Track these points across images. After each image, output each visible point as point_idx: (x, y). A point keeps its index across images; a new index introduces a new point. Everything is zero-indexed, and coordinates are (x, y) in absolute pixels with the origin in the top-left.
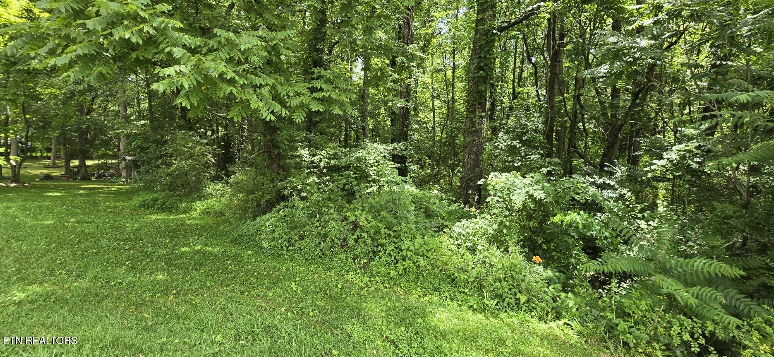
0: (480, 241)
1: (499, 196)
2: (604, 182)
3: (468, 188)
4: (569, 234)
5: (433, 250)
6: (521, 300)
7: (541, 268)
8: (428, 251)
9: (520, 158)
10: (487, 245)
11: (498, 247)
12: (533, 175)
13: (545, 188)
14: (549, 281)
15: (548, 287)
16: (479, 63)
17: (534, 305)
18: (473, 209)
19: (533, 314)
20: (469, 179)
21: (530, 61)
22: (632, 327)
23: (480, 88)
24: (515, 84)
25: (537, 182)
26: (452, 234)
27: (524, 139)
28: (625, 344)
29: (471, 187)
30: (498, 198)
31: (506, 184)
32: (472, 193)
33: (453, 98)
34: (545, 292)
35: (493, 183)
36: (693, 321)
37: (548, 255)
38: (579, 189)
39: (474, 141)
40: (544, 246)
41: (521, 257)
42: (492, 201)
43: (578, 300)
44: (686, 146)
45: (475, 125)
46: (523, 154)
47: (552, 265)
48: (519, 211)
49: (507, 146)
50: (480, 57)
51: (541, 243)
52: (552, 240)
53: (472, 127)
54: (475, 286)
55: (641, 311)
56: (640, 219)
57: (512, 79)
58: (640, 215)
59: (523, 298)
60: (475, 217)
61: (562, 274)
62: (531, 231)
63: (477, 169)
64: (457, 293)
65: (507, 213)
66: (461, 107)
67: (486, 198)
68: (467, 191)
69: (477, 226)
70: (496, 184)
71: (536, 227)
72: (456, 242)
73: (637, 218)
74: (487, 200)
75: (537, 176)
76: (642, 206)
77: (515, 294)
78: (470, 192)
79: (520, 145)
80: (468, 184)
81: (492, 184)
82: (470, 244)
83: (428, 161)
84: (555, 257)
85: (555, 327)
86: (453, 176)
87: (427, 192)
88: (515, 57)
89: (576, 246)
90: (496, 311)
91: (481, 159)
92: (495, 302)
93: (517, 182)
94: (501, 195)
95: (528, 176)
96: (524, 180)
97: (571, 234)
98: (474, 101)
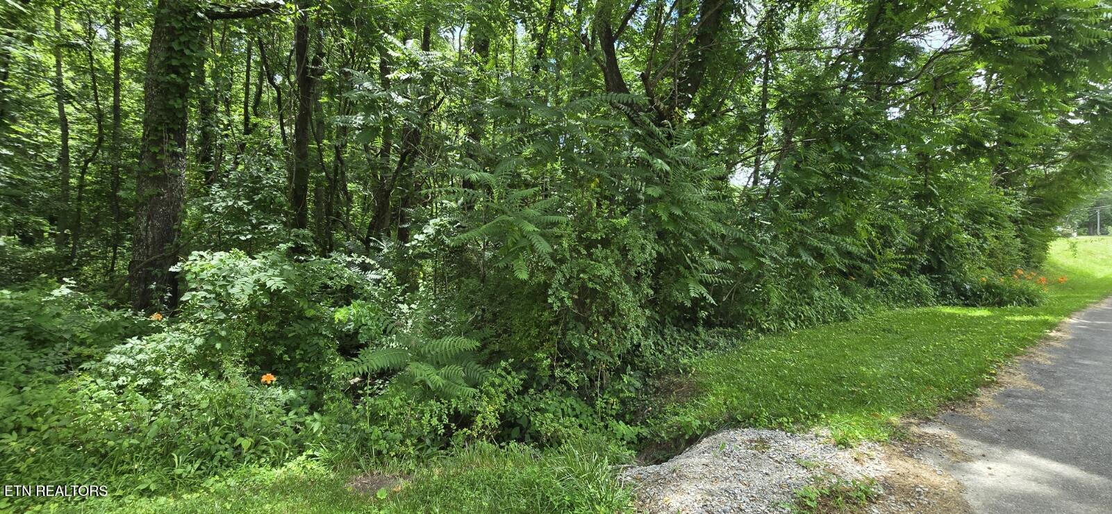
0: (169, 371)
1: (206, 291)
2: (364, 261)
3: (147, 281)
4: (321, 334)
5: (50, 410)
6: (243, 446)
7: (279, 391)
8: (33, 416)
9: (249, 228)
10: (183, 377)
11: (206, 375)
12: (266, 254)
13: (285, 272)
14: (288, 407)
15: (287, 414)
16: (168, 58)
17: (265, 447)
18: (155, 317)
19: (263, 460)
20: (152, 264)
21: (271, 81)
22: (387, 430)
23: (171, 102)
24: (250, 109)
25: (273, 265)
26: (103, 370)
27: (256, 198)
28: (379, 453)
29: (154, 278)
30: (204, 294)
31: (219, 269)
32: (157, 289)
33: (116, 108)
34: (283, 424)
35: (196, 269)
36: (441, 403)
37: (292, 369)
38: (333, 272)
39: (159, 195)
40: (286, 357)
41: (244, 382)
42: (192, 299)
43: (326, 419)
44: (441, 220)
45: (162, 166)
46: (254, 221)
47: (298, 381)
48: (245, 310)
49: (227, 207)
50: (170, 49)
51: (281, 355)
52: (297, 347)
53: (156, 170)
54: (156, 452)
55: (396, 409)
56: (403, 303)
57: (243, 99)
58: (401, 298)
59: (246, 443)
60: (159, 330)
61: (310, 392)
62: (265, 338)
63: (167, 246)
64: (113, 478)
65: (222, 316)
66: (134, 127)
67: (182, 295)
68: (147, 285)
69: (161, 346)
70: (203, 270)
71: (273, 331)
72: (114, 384)
73: (399, 302)
74: (183, 299)
75: (272, 255)
76: (403, 287)
77: (234, 440)
78: (153, 286)
79: (250, 207)
80: (148, 272)
81: (193, 270)
82: (145, 381)
83: (47, 228)
84: (302, 370)
85: (294, 467)
86: (115, 258)
87: (33, 295)
88: (249, 66)
89: (330, 348)
90: (198, 480)
91: (175, 227)
92: (196, 466)
93: (241, 266)
94: (210, 288)
95: (259, 256)
96: (254, 262)
97: (324, 333)
98: (160, 124)
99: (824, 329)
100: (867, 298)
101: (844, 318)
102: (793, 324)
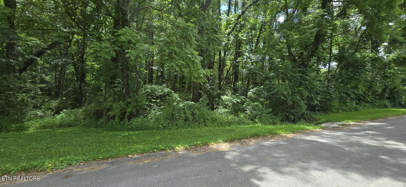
99: (350, 112)
100: (365, 106)
101: (357, 110)
102: (341, 111)
